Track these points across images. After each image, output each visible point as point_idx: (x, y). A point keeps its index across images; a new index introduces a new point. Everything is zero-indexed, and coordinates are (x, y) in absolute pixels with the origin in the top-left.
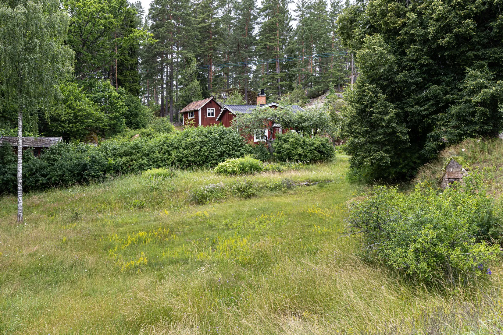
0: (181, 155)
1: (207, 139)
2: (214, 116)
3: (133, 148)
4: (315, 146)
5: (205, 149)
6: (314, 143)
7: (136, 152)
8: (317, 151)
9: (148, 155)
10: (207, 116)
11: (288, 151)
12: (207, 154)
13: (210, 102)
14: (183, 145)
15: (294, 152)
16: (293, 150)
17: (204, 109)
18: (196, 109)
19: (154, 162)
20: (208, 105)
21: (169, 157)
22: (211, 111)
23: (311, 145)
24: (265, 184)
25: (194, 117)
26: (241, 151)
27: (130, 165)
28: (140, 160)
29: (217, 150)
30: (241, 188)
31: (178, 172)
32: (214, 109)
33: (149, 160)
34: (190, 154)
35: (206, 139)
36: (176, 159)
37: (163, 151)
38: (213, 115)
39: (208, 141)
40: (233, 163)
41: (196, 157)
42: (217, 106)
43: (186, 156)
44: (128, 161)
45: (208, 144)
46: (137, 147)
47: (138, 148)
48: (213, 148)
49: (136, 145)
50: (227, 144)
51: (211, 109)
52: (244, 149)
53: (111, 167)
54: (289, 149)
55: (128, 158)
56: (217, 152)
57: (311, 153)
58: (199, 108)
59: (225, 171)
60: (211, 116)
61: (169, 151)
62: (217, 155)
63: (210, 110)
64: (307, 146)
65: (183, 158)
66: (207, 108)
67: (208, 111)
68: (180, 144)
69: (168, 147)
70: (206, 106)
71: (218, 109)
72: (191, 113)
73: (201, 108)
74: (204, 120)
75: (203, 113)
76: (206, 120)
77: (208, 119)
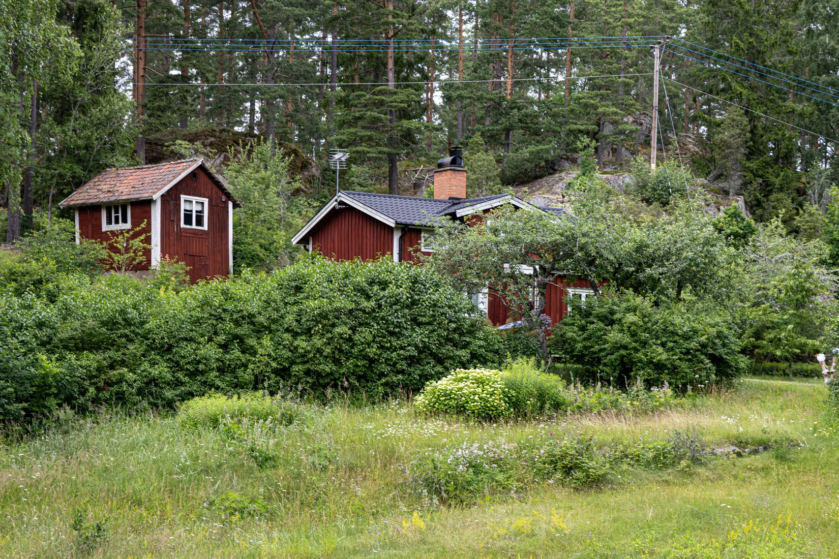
0: (286, 353)
1: (372, 303)
2: (205, 228)
3: (111, 324)
4: (703, 339)
5: (364, 335)
6: (695, 332)
7: (121, 336)
8: (706, 354)
9: (170, 348)
10: (182, 225)
11: (623, 352)
12: (372, 351)
13: (193, 174)
14: (290, 319)
15: (640, 355)
16: (636, 350)
17: (171, 199)
18: (145, 195)
19: (192, 375)
20: (189, 184)
21: (244, 358)
22: (195, 208)
23: (686, 337)
24: (621, 447)
25: (128, 226)
26: (472, 347)
27: (109, 384)
28: (146, 365)
29: (404, 342)
30: (563, 457)
31: (308, 410)
32: (206, 201)
33: (176, 366)
34: (319, 351)
35: (368, 305)
36: (274, 365)
37: (221, 338)
38: (200, 222)
39: (374, 311)
40: (480, 382)
41: (337, 362)
42: (215, 189)
43: (303, 356)
44: (100, 370)
45: (374, 318)
46: (125, 320)
47: (128, 323)
48: (392, 334)
49: (123, 312)
50: (430, 323)
51: (194, 199)
52: (482, 343)
53: (50, 387)
54: (625, 347)
55: (99, 357)
56: (402, 348)
57: (689, 360)
58: (157, 196)
59: (461, 409)
60: (194, 226)
61: (240, 339)
62: (406, 359)
63: (191, 203)
64: (677, 338)
65: (293, 363)
66: (183, 197)
67: (183, 206)
68: (275, 315)
69: (237, 323)
70: (179, 187)
71: (219, 201)
72: (117, 212)
73: (163, 196)
74: (172, 238)
75: (168, 212)
76: (177, 239)
77: (184, 234)
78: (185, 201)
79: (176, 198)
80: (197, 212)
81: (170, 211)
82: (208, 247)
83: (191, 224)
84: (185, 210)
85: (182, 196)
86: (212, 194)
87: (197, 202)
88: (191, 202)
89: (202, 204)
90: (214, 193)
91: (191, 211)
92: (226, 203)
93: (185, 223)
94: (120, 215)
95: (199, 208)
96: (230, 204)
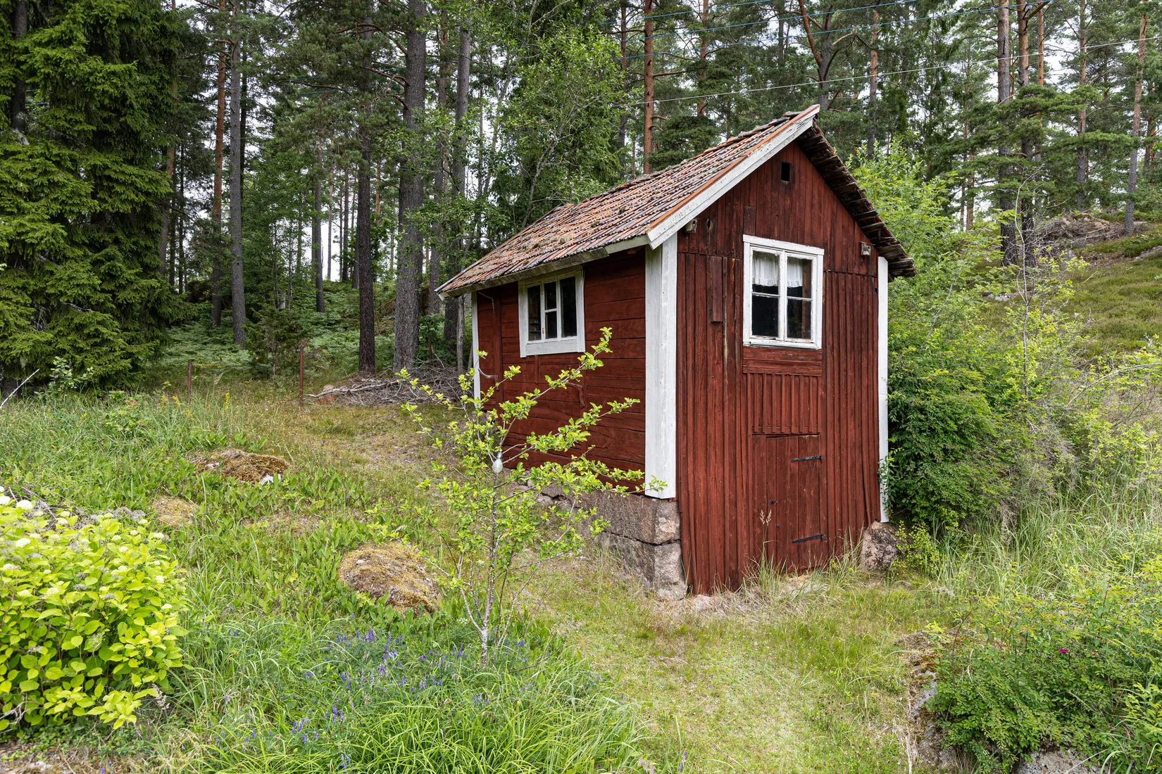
2: (816, 341)
10: (749, 337)
13: (778, 167)
17: (710, 247)
22: (786, 279)
25: (578, 343)
32: (817, 255)
38: (799, 326)
42: (842, 218)
51: (785, 249)
58: (662, 234)
60: (783, 339)
63: (774, 264)
66: (750, 243)
67: (753, 275)
70: (739, 207)
71: (852, 257)
72: (551, 304)
73: (683, 233)
74: (714, 382)
75: (701, 294)
76: (732, 387)
77: (753, 367)
78: (757, 256)
79: (728, 242)
80: (791, 291)
81: (707, 291)
82: (825, 401)
83: (773, 332)
84: (757, 288)
85: (747, 239)
86: (833, 234)
87: (791, 261)
88: (773, 259)
89: (806, 265)
90: (839, 232)
91: (774, 290)
92: (870, 263)
93: (757, 331)
94: (558, 310)
95: (797, 281)
96: (883, 266)
